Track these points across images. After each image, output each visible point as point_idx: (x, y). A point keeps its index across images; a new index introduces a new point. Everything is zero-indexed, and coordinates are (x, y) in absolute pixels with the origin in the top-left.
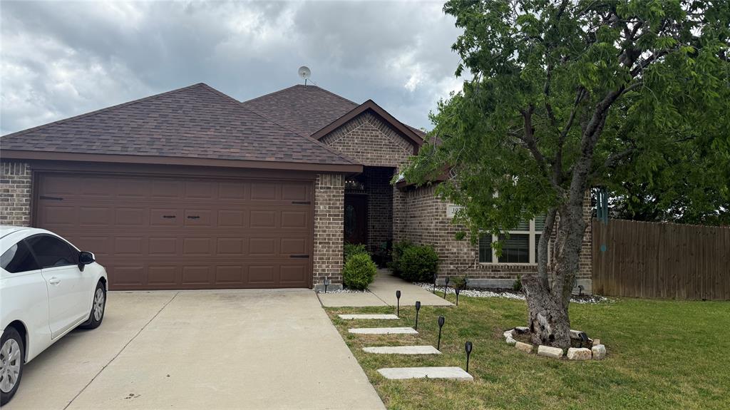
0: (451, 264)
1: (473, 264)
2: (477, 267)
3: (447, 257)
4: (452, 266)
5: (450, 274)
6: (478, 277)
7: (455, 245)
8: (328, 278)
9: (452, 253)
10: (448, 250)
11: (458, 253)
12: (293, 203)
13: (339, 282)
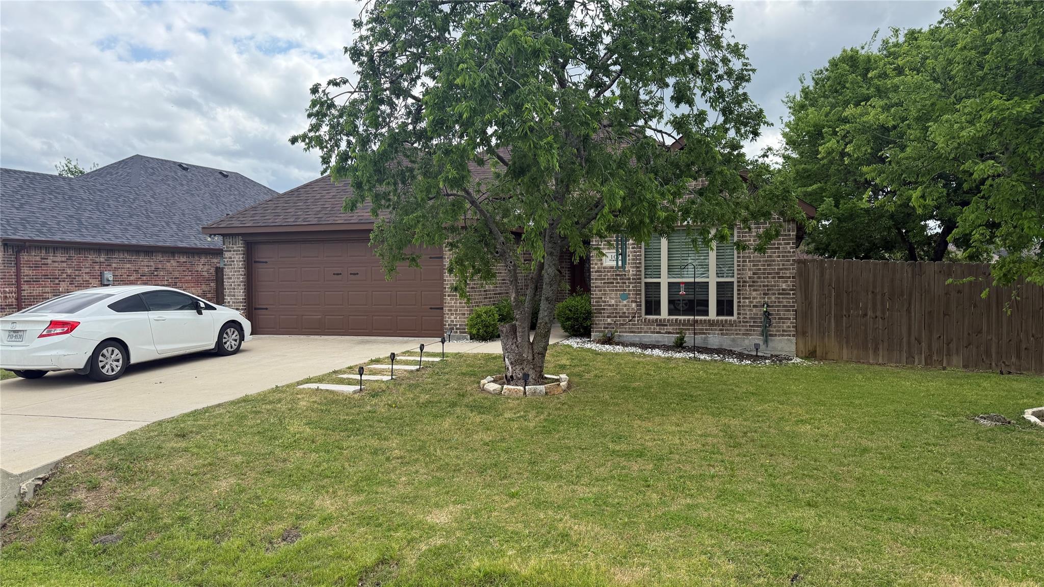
0: (608, 317)
1: (634, 317)
2: (638, 320)
3: (604, 309)
4: (609, 320)
5: (607, 328)
6: (640, 332)
7: (613, 296)
8: (457, 329)
9: (610, 305)
10: (605, 302)
11: (617, 305)
12: (431, 258)
13: (465, 333)
